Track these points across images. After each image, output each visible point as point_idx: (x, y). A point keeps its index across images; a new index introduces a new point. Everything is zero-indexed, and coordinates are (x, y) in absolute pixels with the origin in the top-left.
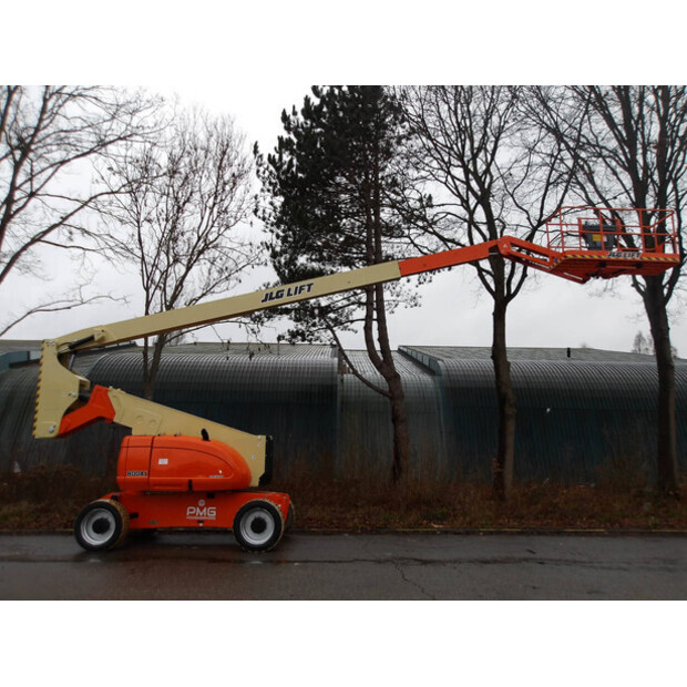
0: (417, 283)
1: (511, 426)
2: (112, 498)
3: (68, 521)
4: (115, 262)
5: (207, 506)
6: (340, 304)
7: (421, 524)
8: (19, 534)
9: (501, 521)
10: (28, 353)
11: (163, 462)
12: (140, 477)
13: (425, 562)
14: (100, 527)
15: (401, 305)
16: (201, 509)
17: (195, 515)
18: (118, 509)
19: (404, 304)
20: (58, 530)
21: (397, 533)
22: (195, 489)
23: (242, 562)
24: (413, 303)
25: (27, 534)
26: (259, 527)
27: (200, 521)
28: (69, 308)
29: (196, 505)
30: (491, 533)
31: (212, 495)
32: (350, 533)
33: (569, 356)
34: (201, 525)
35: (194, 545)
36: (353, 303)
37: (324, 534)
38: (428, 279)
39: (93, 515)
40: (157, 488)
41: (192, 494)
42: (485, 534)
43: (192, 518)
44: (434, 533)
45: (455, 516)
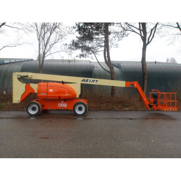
0: (118, 40)
1: (146, 81)
2: (36, 101)
3: (22, 107)
4: (27, 33)
5: (64, 103)
6: (95, 46)
7: (122, 108)
8: (9, 111)
9: (144, 107)
10: (4, 61)
11: (51, 90)
12: (44, 95)
13: (131, 119)
14: (34, 109)
15: (113, 47)
16: (62, 104)
17: (61, 105)
18: (39, 104)
19: (114, 46)
20: (20, 110)
21: (116, 111)
22: (61, 98)
23: (76, 119)
24: (116, 46)
25: (11, 111)
26: (80, 109)
27: (62, 107)
28: (15, 46)
29: (61, 103)
30: (143, 111)
31: (65, 100)
32: (103, 110)
33: (155, 63)
34: (63, 108)
35: (61, 114)
36: (99, 46)
37: (96, 111)
38: (121, 39)
39: (31, 105)
40: (49, 98)
41: (60, 99)
42: (141, 111)
43: (60, 106)
44: (126, 110)
45: (131, 106)
